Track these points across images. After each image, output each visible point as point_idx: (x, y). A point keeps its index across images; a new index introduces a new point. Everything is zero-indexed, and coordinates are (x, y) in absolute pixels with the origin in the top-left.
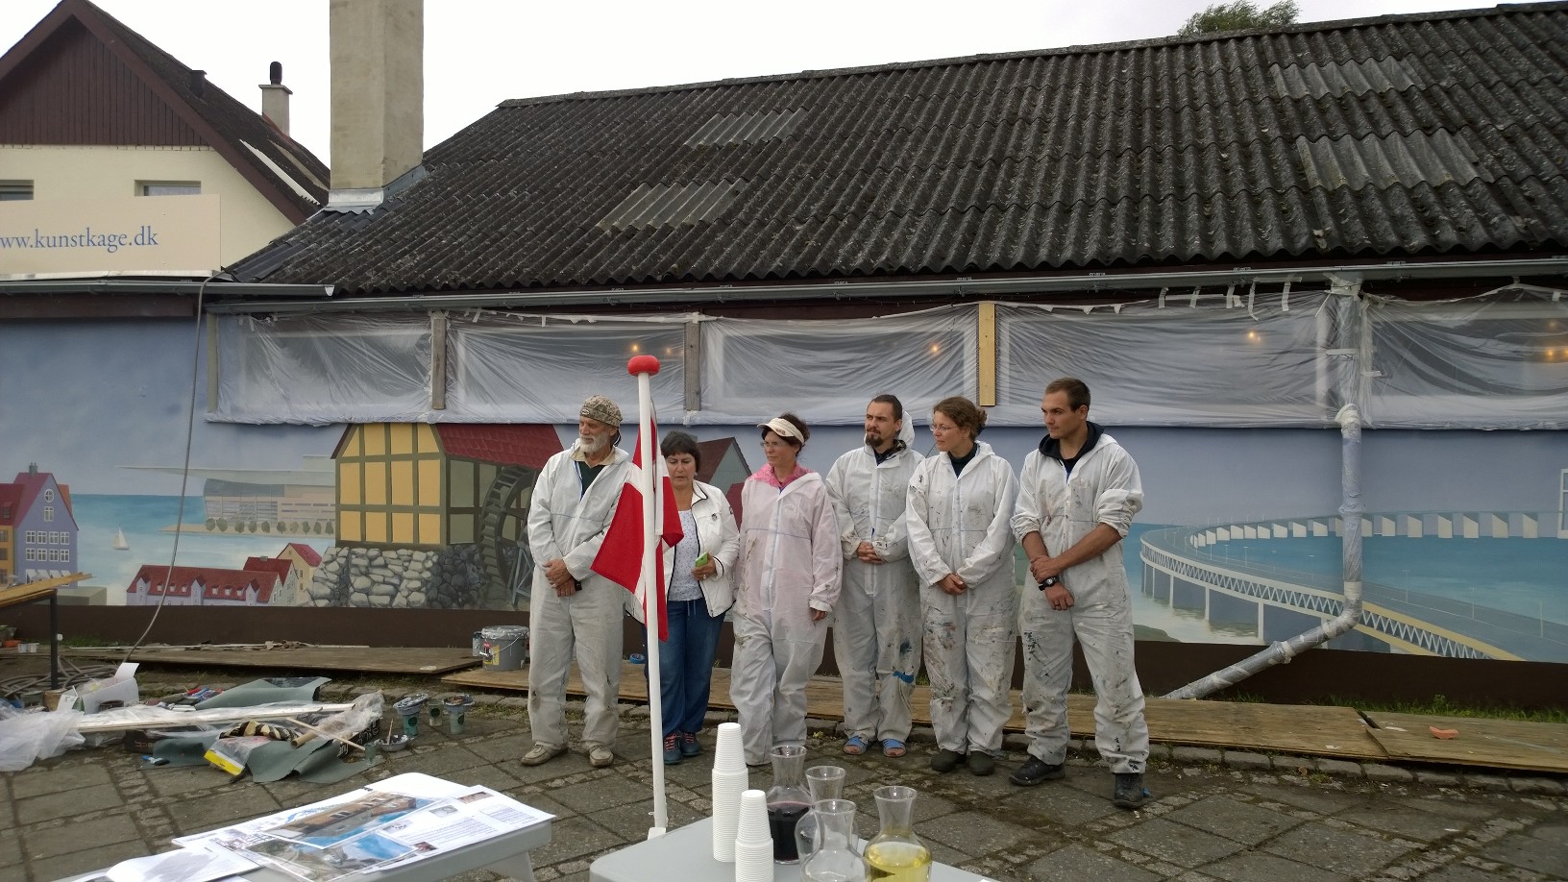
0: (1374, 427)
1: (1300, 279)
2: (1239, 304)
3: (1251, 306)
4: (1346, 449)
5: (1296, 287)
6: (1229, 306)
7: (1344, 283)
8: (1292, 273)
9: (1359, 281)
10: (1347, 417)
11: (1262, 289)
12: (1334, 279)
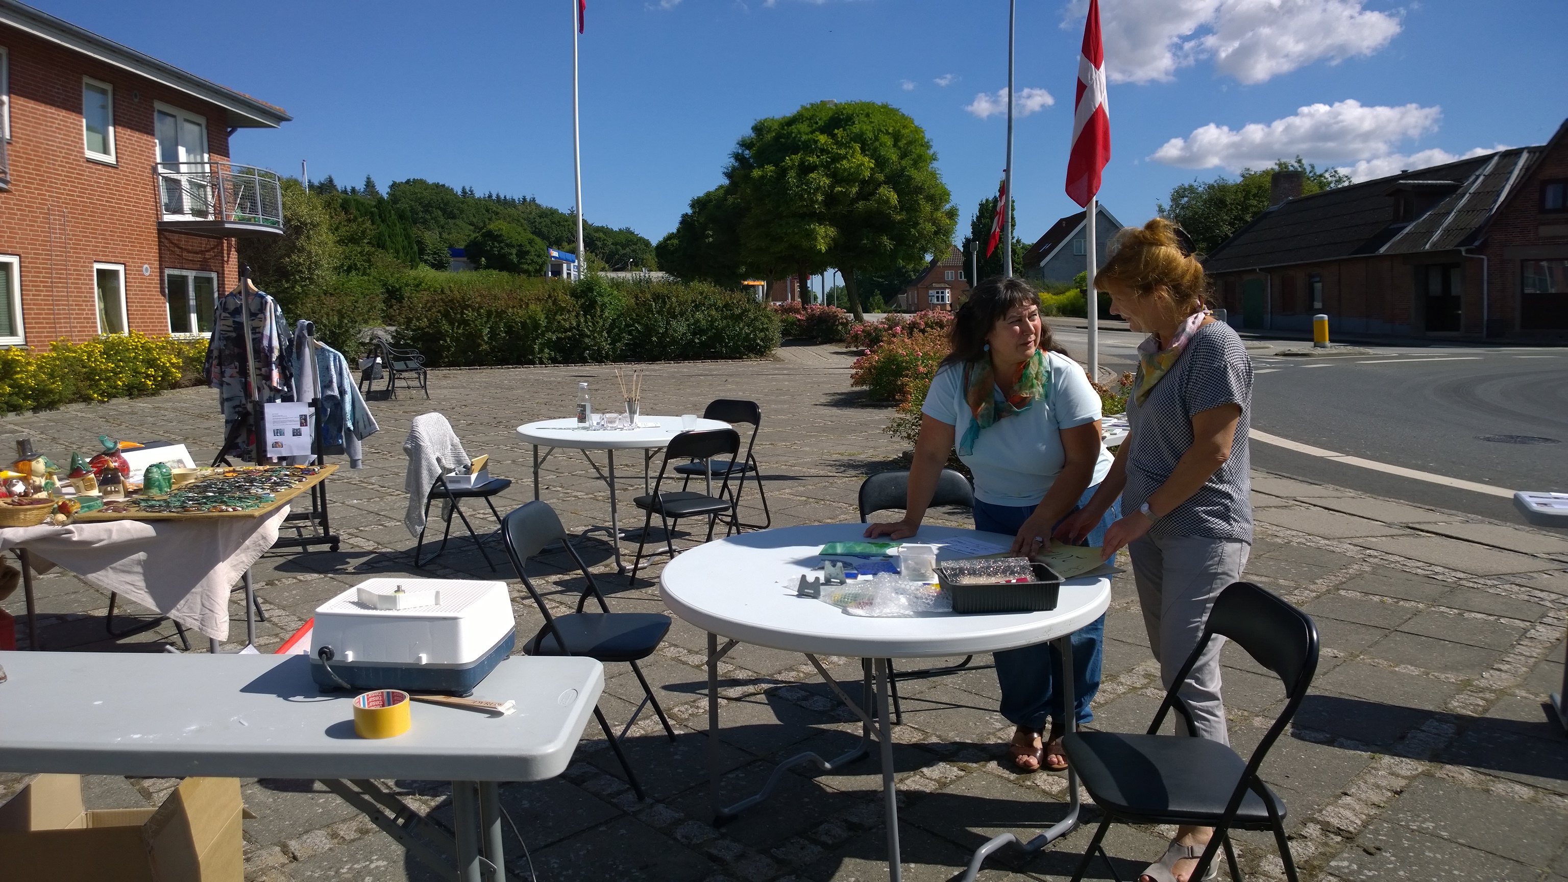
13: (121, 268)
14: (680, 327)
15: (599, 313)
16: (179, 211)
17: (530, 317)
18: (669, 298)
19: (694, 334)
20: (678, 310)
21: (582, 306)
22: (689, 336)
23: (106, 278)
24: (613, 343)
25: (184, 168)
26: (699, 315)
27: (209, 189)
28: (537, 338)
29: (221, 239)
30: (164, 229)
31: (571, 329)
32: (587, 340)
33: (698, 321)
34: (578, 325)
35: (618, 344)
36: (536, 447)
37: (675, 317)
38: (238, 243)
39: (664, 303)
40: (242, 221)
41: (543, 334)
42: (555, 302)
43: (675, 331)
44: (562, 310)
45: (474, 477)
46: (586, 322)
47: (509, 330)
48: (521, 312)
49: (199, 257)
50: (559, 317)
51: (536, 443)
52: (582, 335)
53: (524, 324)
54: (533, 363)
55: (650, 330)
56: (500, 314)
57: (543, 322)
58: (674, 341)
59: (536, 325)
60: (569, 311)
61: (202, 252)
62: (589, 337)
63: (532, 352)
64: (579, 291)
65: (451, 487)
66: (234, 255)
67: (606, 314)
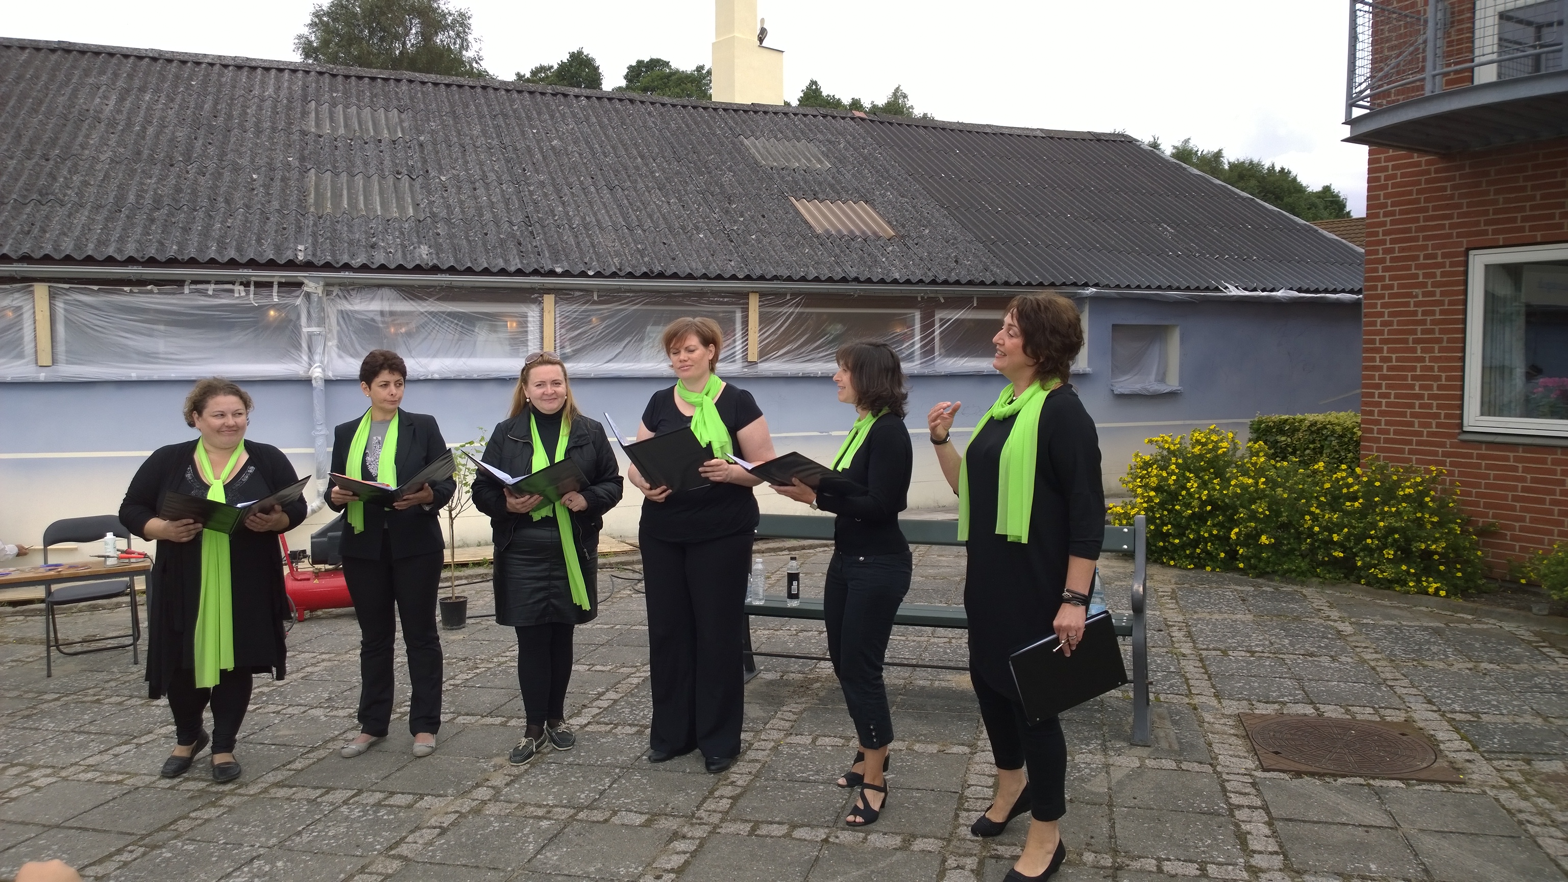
0: (333, 378)
1: (283, 280)
2: (243, 294)
3: (252, 296)
4: (315, 393)
5: (280, 284)
6: (237, 295)
7: (313, 285)
8: (277, 276)
9: (322, 283)
10: (317, 373)
11: (258, 285)
12: (306, 281)
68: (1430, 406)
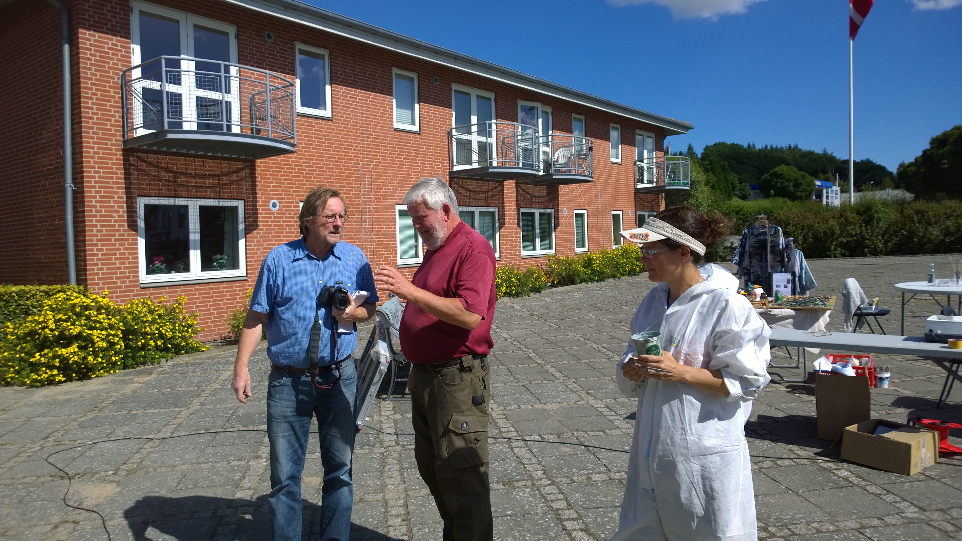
13: (620, 213)
14: (935, 232)
15: (875, 224)
16: (642, 182)
17: (829, 229)
18: (927, 212)
19: (945, 236)
20: (933, 220)
21: (864, 220)
22: (942, 237)
23: (616, 217)
24: (886, 243)
25: (645, 161)
26: (948, 223)
27: (655, 170)
28: (833, 241)
29: (658, 194)
30: (637, 192)
31: (856, 235)
32: (867, 242)
33: (948, 227)
34: (861, 232)
35: (890, 244)
36: (903, 293)
37: (930, 225)
38: (665, 195)
39: (923, 216)
40: (670, 184)
41: (837, 239)
42: (846, 218)
43: (931, 234)
44: (851, 223)
45: (874, 307)
46: (867, 230)
47: (815, 237)
48: (823, 226)
49: (649, 205)
50: (848, 228)
51: (904, 292)
52: (864, 238)
53: (825, 233)
54: (829, 257)
55: (912, 234)
56: (810, 228)
57: (838, 231)
58: (930, 241)
59: (833, 233)
60: (854, 224)
61: (651, 202)
62: (868, 239)
63: (830, 250)
64: (861, 211)
65: (864, 311)
66: (663, 201)
67: (881, 225)
68: (125, 273)
